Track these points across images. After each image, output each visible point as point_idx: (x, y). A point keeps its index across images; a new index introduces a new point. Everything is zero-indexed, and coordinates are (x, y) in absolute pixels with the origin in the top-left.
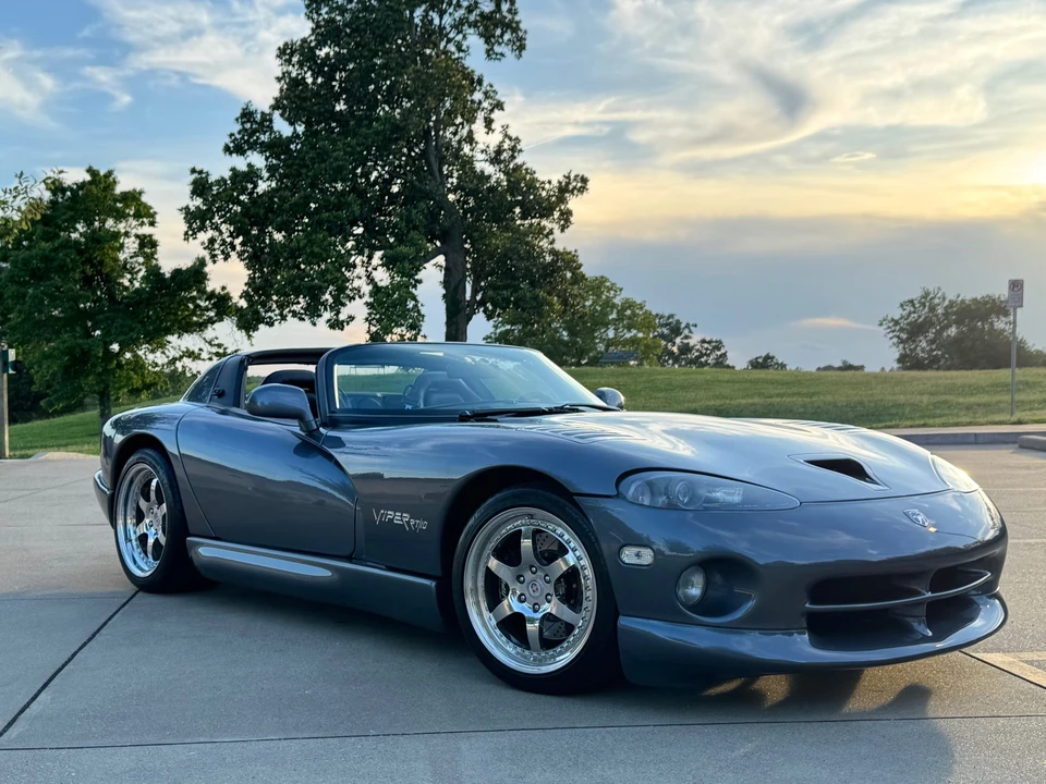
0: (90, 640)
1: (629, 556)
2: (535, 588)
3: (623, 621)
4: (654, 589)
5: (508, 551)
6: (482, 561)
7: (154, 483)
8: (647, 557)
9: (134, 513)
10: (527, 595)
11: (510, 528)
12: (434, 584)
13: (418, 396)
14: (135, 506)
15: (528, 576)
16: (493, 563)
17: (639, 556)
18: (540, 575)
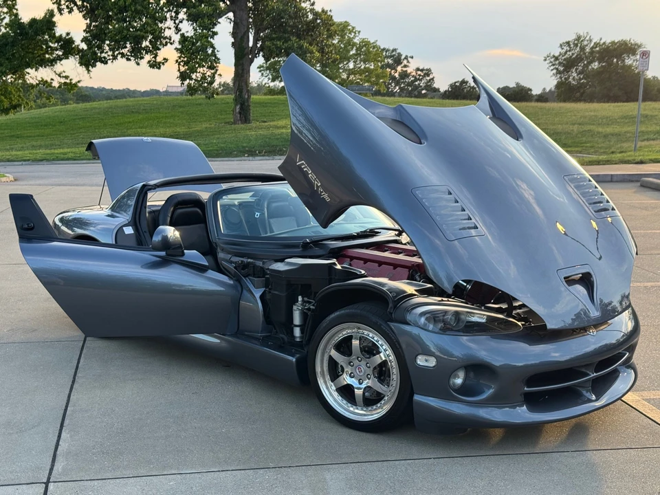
0: (73, 382)
1: (421, 361)
2: (360, 370)
3: (417, 398)
4: (437, 382)
5: (344, 346)
6: (326, 351)
8: (432, 362)
10: (355, 374)
11: (345, 333)
12: (294, 360)
13: (262, 206)
15: (356, 362)
16: (334, 353)
17: (426, 361)
18: (363, 363)
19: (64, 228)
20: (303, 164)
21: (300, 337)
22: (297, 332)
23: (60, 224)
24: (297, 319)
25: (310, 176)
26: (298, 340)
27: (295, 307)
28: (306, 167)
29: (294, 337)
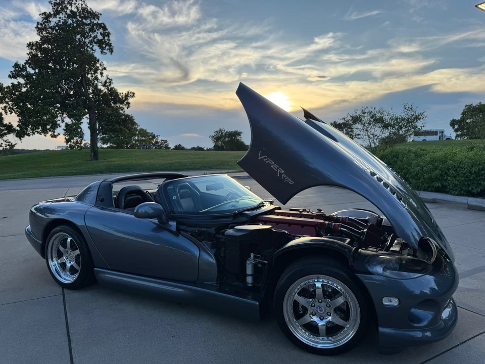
1: (386, 302)
2: (320, 309)
3: (382, 330)
7: (69, 240)
8: (395, 302)
9: (56, 252)
10: (317, 312)
12: (258, 303)
14: (57, 249)
15: (317, 304)
16: (297, 297)
17: (391, 301)
18: (323, 304)
19: (39, 214)
20: (265, 158)
21: (252, 283)
22: (249, 280)
23: (36, 212)
24: (249, 270)
25: (272, 166)
26: (250, 285)
27: (248, 262)
28: (268, 160)
29: (246, 283)
